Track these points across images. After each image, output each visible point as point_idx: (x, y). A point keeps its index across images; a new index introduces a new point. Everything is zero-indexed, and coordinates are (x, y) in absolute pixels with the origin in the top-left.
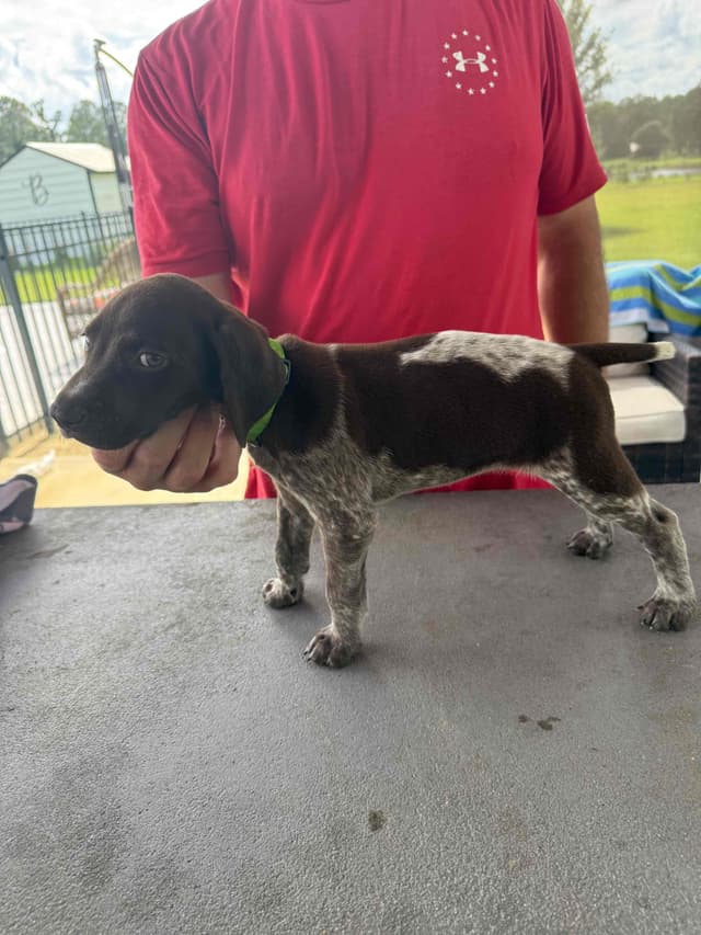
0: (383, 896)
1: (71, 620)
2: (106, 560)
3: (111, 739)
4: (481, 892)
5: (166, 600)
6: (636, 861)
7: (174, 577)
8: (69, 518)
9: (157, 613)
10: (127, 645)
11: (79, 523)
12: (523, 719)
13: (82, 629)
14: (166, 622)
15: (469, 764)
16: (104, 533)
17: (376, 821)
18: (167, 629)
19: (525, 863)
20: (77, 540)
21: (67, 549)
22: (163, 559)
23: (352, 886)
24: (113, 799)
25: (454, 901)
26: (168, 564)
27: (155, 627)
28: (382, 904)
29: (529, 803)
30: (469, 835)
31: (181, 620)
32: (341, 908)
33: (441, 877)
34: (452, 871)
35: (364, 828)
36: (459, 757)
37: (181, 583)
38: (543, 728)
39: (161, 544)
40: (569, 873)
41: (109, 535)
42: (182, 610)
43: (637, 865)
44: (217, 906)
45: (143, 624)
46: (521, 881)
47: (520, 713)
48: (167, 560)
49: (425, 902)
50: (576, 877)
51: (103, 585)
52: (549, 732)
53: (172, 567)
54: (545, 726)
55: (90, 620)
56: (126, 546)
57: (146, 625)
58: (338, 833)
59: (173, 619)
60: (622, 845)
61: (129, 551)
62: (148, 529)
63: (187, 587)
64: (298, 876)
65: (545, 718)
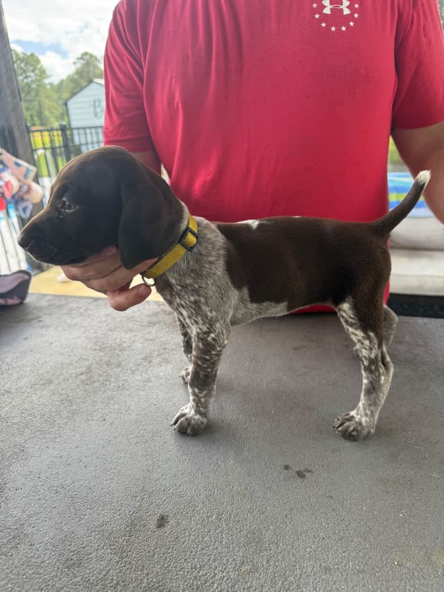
0: (148, 574)
1: (25, 363)
2: (60, 328)
3: (18, 440)
4: (216, 585)
5: (85, 357)
6: (335, 584)
7: (95, 344)
8: (49, 300)
9: (76, 364)
10: (50, 382)
11: (53, 305)
12: (287, 467)
13: (28, 369)
14: (79, 371)
15: (238, 492)
16: (65, 312)
17: (162, 521)
18: (79, 375)
19: (255, 569)
20: (48, 314)
21: (40, 319)
22: (93, 331)
23: (130, 563)
24: (4, 478)
25: (195, 587)
26: (95, 335)
27: (72, 373)
28: (145, 580)
29: (271, 527)
30: (221, 542)
31: (89, 370)
32: (118, 578)
33: (192, 569)
34: (201, 566)
35: (153, 526)
36: (233, 487)
37: (98, 348)
38: (299, 475)
39: (96, 322)
40: (283, 583)
41: (67, 314)
42: (92, 364)
43: (334, 587)
44: (39, 560)
45: (65, 371)
46: (246, 582)
47: (286, 463)
48: (95, 333)
49: (174, 584)
50: (287, 587)
51: (51, 343)
52: (302, 480)
53: (96, 338)
54: (301, 475)
55: (36, 364)
56: (74, 322)
57: (67, 371)
58: (133, 526)
59: (84, 370)
60: (327, 570)
61: (75, 325)
62: (91, 312)
63: (101, 350)
64: (98, 550)
65: (302, 469)
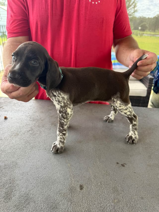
0: (83, 208)
1: (3, 127)
2: (13, 112)
3: (13, 159)
4: (108, 208)
5: (28, 124)
6: (146, 203)
7: (30, 118)
8: (4, 100)
9: (26, 127)
10: (18, 135)
11: (7, 101)
12: (118, 163)
13: (6, 129)
14: (28, 129)
15: (105, 174)
16: (13, 105)
17: (81, 187)
18: (28, 131)
19: (119, 201)
20: (5, 106)
21: (3, 108)
22: (27, 113)
23: (75, 204)
24: (13, 176)
25: (101, 210)
26: (29, 115)
27: (25, 131)
28: (83, 210)
29: (120, 185)
30: (105, 193)
31: (32, 129)
32: (73, 210)
33: (98, 204)
34: (101, 202)
35: (78, 189)
36: (102, 172)
37: (32, 120)
38: (122, 166)
39: (27, 109)
40: (130, 205)
41: (14, 105)
42: (32, 127)
43: (146, 204)
44: (40, 208)
45: (22, 129)
46: (118, 206)
47: (117, 162)
48: (29, 113)
49: (94, 210)
50: (132, 206)
51: (12, 118)
52: (124, 167)
53: (30, 115)
54: (123, 165)
55: (8, 127)
56: (18, 109)
57: (23, 130)
58: (72, 190)
59: (30, 129)
60: (142, 198)
61: (19, 110)
62: (24, 105)
63: (34, 121)
64: (61, 201)
65: (123, 163)
